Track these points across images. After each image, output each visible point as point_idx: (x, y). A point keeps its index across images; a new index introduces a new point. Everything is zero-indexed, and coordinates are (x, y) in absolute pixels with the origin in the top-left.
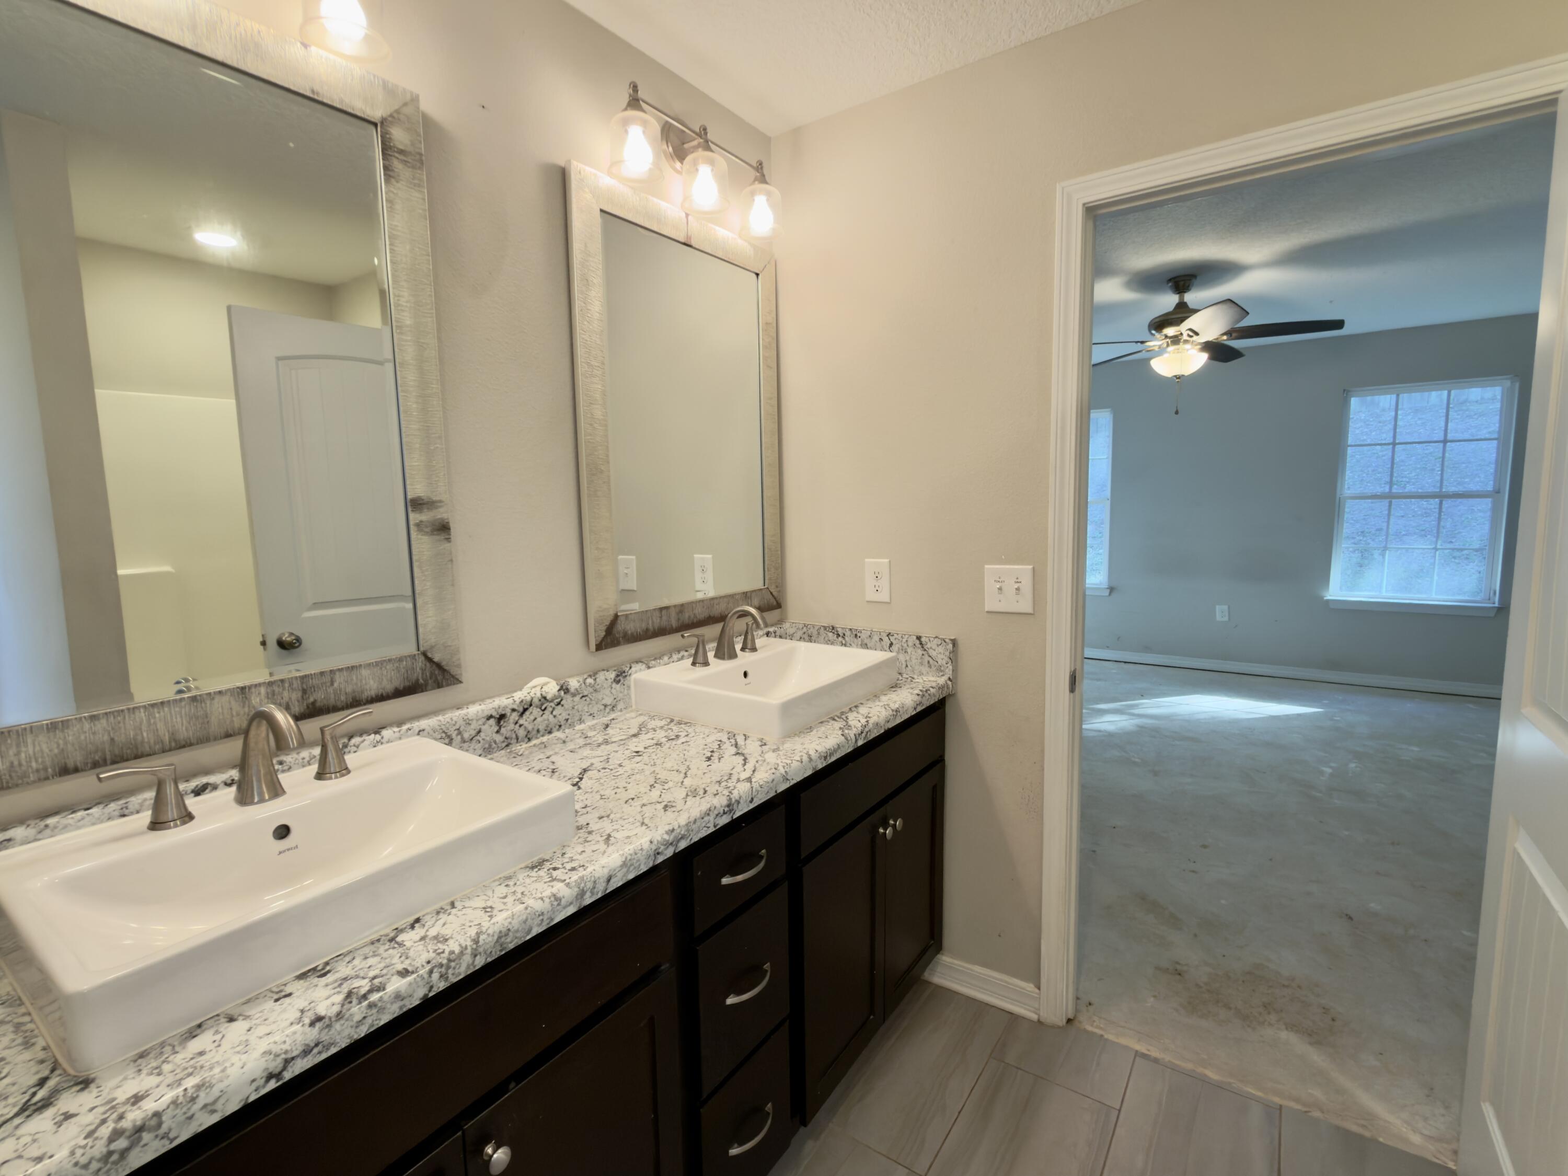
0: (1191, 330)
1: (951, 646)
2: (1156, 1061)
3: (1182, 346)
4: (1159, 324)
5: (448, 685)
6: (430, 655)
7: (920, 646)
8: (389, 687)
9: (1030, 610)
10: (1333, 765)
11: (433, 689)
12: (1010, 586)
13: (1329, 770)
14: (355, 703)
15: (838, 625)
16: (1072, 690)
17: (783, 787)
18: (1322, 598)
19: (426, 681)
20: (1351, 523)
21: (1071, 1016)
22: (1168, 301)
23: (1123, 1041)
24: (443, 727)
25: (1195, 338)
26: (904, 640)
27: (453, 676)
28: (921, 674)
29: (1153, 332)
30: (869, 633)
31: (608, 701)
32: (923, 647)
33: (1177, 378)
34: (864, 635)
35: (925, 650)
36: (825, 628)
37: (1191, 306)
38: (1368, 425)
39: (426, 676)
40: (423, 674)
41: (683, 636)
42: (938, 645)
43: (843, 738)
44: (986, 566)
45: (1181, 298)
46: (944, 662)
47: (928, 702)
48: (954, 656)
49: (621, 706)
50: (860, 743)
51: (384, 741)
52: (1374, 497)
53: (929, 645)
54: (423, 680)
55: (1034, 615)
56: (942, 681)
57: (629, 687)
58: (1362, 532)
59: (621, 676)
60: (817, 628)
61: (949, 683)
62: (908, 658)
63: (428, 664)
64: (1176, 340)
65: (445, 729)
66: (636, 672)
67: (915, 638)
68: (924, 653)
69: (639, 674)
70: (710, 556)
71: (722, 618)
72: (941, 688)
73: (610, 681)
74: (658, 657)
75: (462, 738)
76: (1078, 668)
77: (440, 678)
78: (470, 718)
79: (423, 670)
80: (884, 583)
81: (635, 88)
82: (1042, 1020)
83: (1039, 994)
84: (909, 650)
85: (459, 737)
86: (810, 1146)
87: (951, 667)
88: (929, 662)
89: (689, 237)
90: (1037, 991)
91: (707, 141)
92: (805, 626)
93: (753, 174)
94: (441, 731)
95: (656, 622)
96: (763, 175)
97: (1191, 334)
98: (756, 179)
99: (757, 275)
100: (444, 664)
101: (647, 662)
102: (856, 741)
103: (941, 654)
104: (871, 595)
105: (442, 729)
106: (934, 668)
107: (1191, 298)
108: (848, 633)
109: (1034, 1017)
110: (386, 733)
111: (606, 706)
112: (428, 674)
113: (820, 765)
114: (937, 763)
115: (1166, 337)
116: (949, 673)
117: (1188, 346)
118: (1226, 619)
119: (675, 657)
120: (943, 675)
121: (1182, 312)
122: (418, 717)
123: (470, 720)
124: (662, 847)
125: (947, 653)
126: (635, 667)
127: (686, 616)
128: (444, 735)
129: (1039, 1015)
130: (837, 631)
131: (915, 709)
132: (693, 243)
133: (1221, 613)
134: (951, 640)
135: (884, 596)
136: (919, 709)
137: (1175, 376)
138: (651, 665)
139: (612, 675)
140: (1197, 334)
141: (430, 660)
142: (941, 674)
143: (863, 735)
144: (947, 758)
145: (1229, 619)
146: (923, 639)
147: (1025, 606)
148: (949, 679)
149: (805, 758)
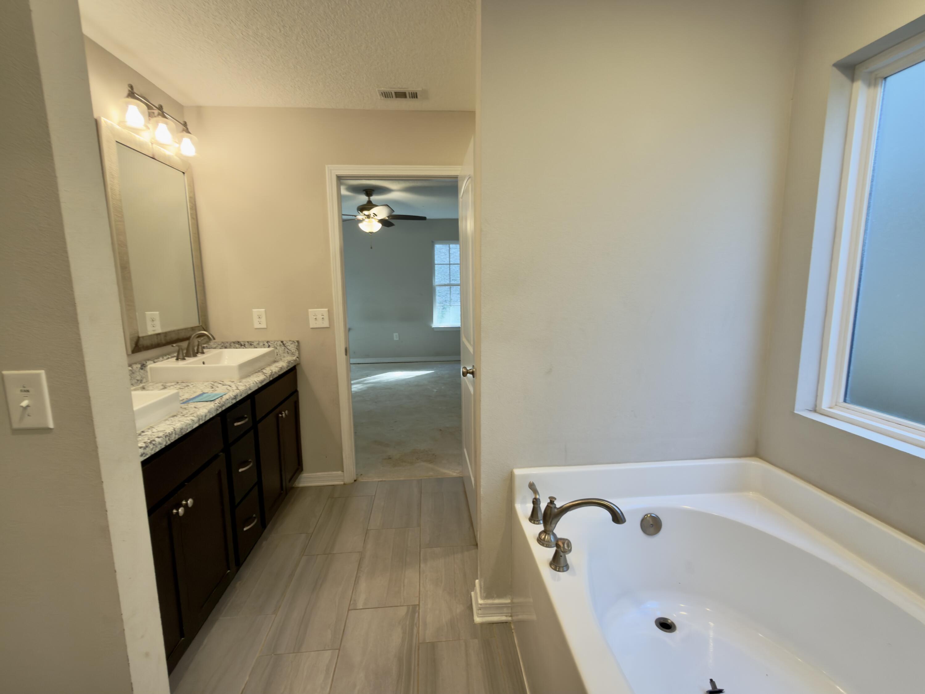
0: (374, 214)
1: (297, 344)
2: (385, 481)
3: (371, 219)
4: (362, 209)
7: (283, 345)
9: (328, 326)
10: (437, 388)
12: (320, 317)
13: (435, 390)
15: (240, 340)
16: (346, 355)
17: (250, 392)
18: (431, 327)
20: (441, 297)
21: (355, 479)
22: (363, 199)
23: (374, 480)
25: (376, 217)
26: (275, 344)
28: (284, 357)
29: (359, 212)
30: (257, 342)
31: (139, 378)
32: (284, 346)
33: (371, 233)
34: (255, 344)
35: (285, 347)
36: (234, 343)
37: (374, 203)
38: (446, 255)
41: (173, 346)
42: (291, 344)
43: (265, 376)
44: (310, 310)
45: (369, 199)
46: (294, 351)
47: (292, 366)
48: (298, 348)
49: (144, 380)
50: (271, 379)
52: (445, 285)
53: (287, 344)
55: (330, 327)
56: (294, 358)
57: (147, 372)
58: (445, 301)
59: (143, 366)
60: (229, 343)
61: (298, 359)
62: (278, 351)
64: (368, 216)
66: (149, 364)
67: (280, 342)
68: (285, 348)
69: (151, 365)
70: (157, 313)
71: (188, 339)
72: (295, 360)
73: (139, 368)
74: (157, 357)
76: (348, 347)
80: (263, 320)
81: (131, 87)
82: (345, 483)
83: (343, 474)
84: (278, 348)
86: (264, 543)
87: (297, 352)
88: (287, 351)
89: (154, 155)
90: (343, 473)
91: (163, 112)
92: (223, 343)
93: (182, 127)
95: (155, 341)
96: (187, 129)
97: (374, 215)
98: (183, 130)
99: (184, 173)
101: (154, 359)
102: (270, 377)
103: (292, 347)
104: (257, 326)
106: (290, 354)
107: (374, 198)
108: (247, 344)
109: (342, 483)
111: (138, 380)
113: (260, 386)
114: (295, 392)
115: (365, 215)
116: (297, 355)
117: (373, 220)
118: (398, 339)
119: (165, 358)
120: (294, 356)
121: (369, 206)
124: (218, 408)
125: (295, 347)
126: (148, 362)
127: (168, 338)
129: (344, 482)
130: (241, 343)
131: (287, 368)
132: (156, 158)
133: (396, 336)
134: (297, 341)
135: (264, 325)
136: (289, 368)
137: (370, 232)
138: (155, 361)
139: (139, 366)
140: (376, 215)
142: (293, 355)
143: (272, 376)
144: (299, 389)
145: (399, 339)
146: (284, 342)
147: (326, 324)
148: (297, 357)
149: (255, 383)
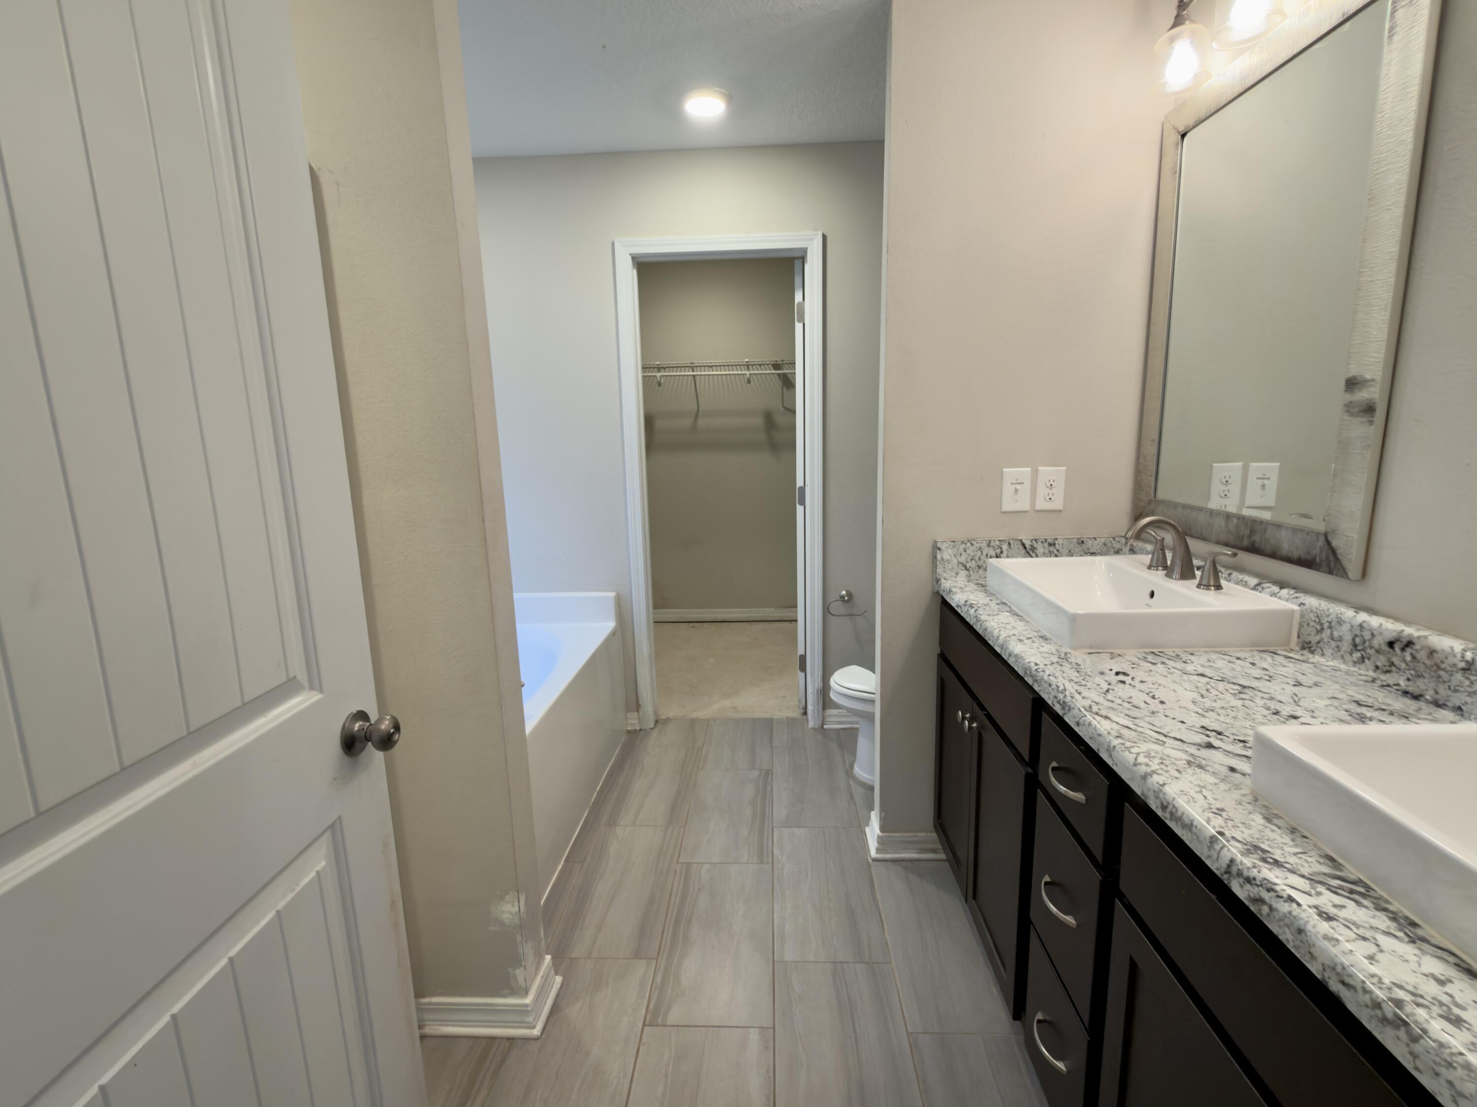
5: (1337, 575)
6: (1330, 538)
8: (1296, 554)
11: (1325, 572)
14: (1274, 555)
19: (1321, 561)
24: (1318, 611)
27: (1344, 569)
39: (1323, 556)
40: (1320, 553)
51: (1278, 595)
54: (1320, 559)
63: (1326, 547)
65: (1319, 615)
75: (1332, 634)
77: (1332, 564)
78: (1343, 619)
79: (1321, 551)
85: (1329, 631)
94: (1316, 614)
100: (1338, 552)
105: (1317, 613)
110: (1285, 592)
112: (1324, 555)
122: (1306, 591)
123: (1342, 620)
128: (1317, 620)
141: (1328, 543)
